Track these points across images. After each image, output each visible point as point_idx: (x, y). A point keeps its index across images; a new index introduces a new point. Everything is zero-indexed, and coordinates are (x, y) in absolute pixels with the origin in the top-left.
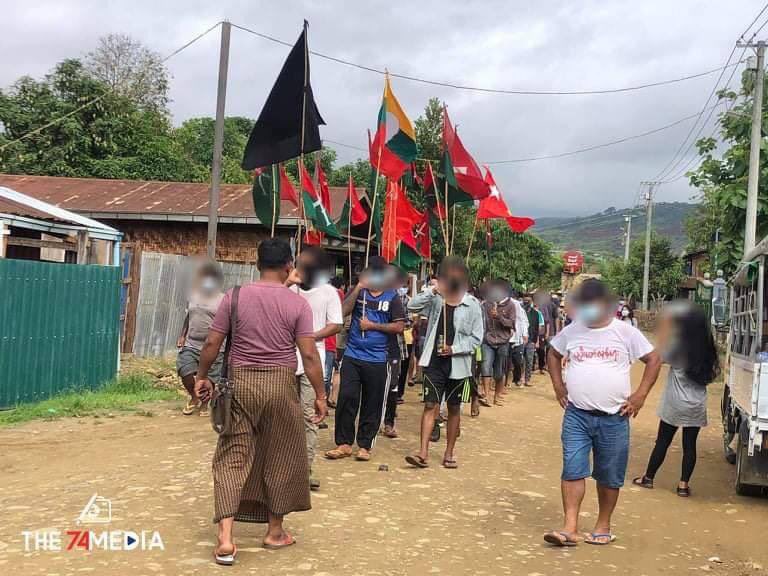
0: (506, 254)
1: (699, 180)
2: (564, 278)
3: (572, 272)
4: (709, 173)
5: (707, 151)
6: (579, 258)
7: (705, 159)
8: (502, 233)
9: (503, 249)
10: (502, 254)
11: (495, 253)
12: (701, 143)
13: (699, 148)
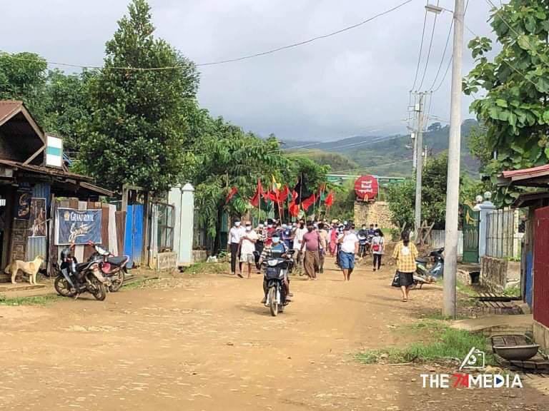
0: (249, 179)
1: (469, 86)
2: (357, 207)
3: (366, 199)
4: (481, 78)
5: (481, 53)
6: (374, 184)
7: (479, 62)
8: (243, 155)
9: (245, 173)
10: (244, 178)
11: (235, 179)
12: (473, 43)
13: (471, 50)
